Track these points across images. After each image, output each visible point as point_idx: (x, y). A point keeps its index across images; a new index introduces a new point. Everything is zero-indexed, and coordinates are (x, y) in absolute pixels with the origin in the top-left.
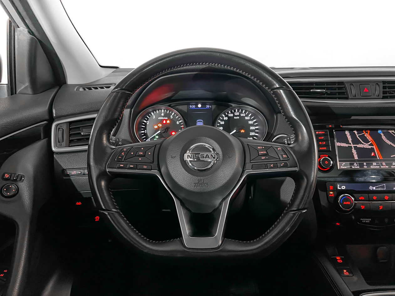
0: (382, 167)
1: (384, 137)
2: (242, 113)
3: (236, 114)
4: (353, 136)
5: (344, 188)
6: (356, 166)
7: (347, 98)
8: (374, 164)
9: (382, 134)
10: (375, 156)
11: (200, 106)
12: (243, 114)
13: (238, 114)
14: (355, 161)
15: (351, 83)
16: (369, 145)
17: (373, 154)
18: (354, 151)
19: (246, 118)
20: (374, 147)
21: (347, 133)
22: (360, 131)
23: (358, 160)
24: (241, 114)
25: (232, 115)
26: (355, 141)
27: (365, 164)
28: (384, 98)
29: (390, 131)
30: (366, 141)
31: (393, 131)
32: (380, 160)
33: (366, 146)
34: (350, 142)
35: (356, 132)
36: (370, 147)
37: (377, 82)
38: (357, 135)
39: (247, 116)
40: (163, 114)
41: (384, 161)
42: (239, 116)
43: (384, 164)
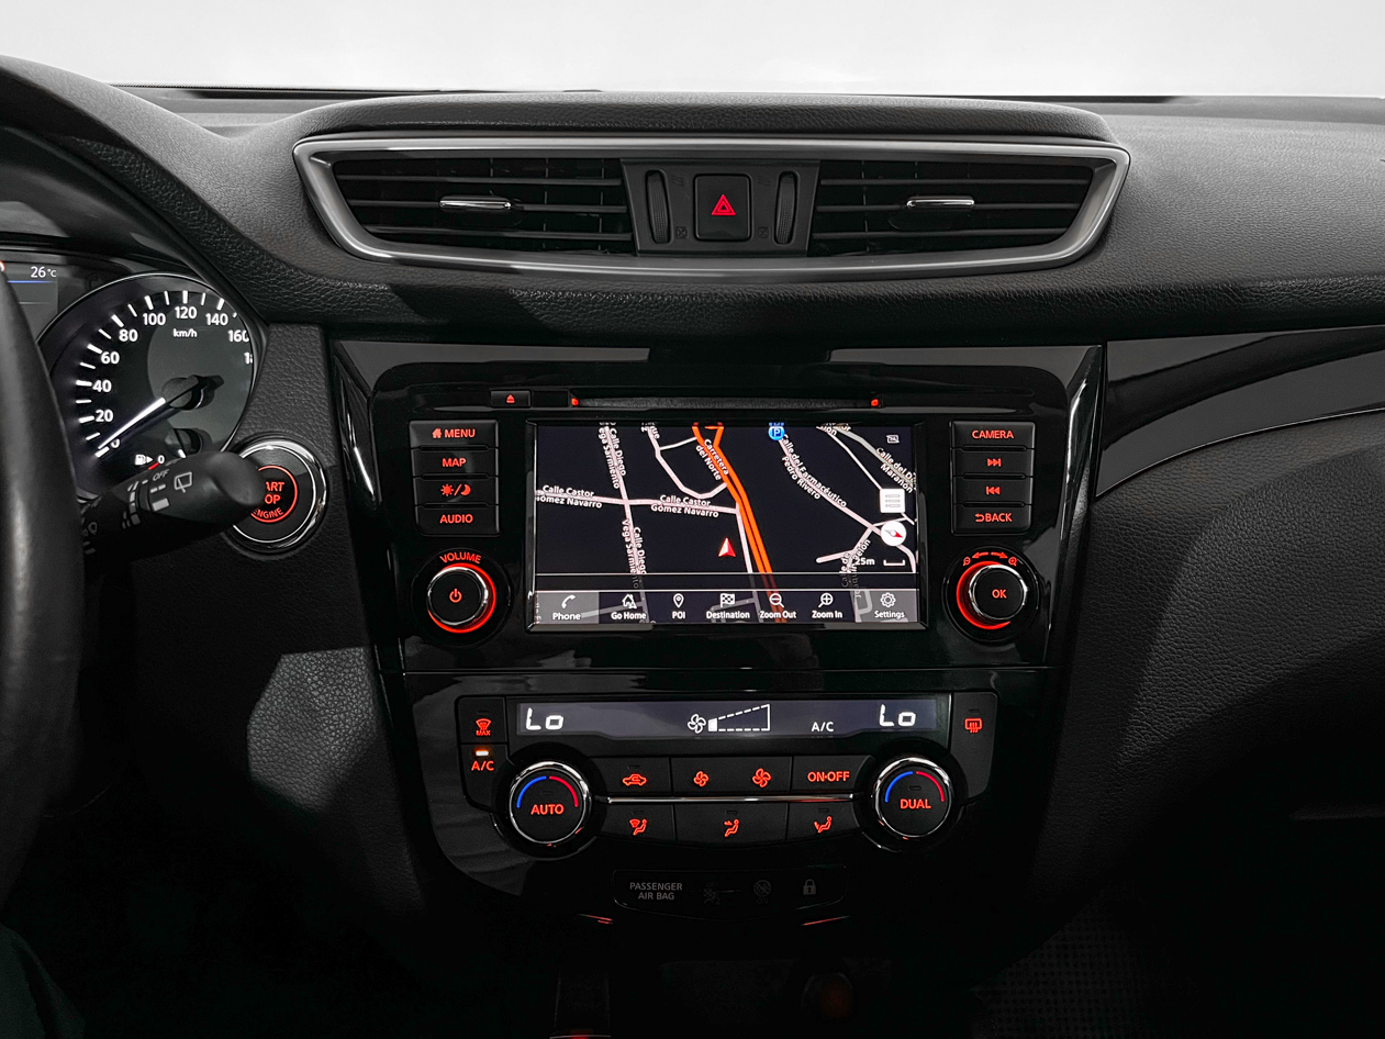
0: (763, 615)
1: (792, 462)
2: (213, 311)
3: (183, 316)
4: (635, 451)
5: (555, 722)
6: (632, 611)
7: (627, 249)
8: (728, 598)
9: (787, 446)
10: (736, 560)
12: (219, 312)
13: (191, 313)
14: (629, 582)
15: (655, 166)
16: (714, 501)
17: (725, 549)
18: (631, 533)
19: (235, 335)
20: (736, 511)
21: (608, 435)
22: (673, 425)
23: (646, 581)
24: (208, 315)
25: (159, 319)
26: (645, 478)
27: (678, 598)
28: (815, 251)
29: (831, 431)
30: (700, 478)
31: (846, 430)
32: (759, 581)
33: (699, 505)
34: (619, 484)
35: (652, 433)
36: (716, 510)
37: (786, 167)
38: (658, 449)
39: (237, 325)
41: (778, 582)
42: (199, 323)
43: (775, 598)
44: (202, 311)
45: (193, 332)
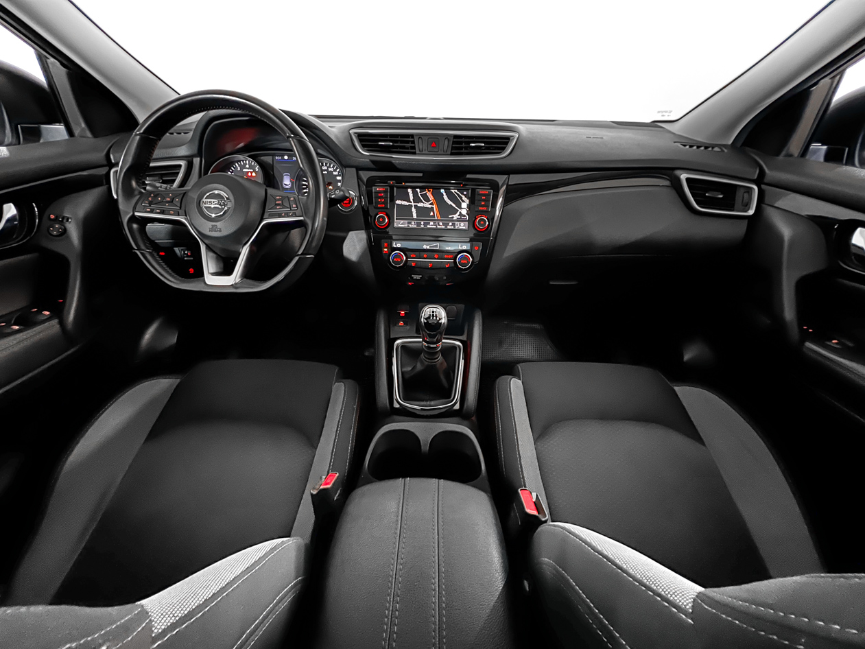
0: (438, 227)
1: (445, 197)
4: (415, 194)
5: (399, 245)
6: (413, 225)
7: (414, 153)
8: (432, 223)
9: (444, 194)
10: (434, 216)
11: (286, 157)
12: (331, 168)
13: (326, 168)
14: (413, 219)
15: (420, 136)
16: (430, 204)
17: (432, 214)
18: (414, 210)
19: (335, 173)
20: (434, 206)
21: (410, 190)
22: (422, 189)
23: (416, 220)
26: (417, 200)
27: (422, 223)
28: (452, 154)
29: (453, 191)
30: (427, 200)
31: (456, 191)
32: (438, 220)
33: (427, 205)
34: (412, 200)
35: (418, 190)
36: (430, 206)
37: (447, 137)
38: (419, 194)
39: (335, 170)
40: (247, 166)
41: (441, 220)
42: (327, 170)
43: (441, 224)
44: (328, 168)
45: (326, 172)
